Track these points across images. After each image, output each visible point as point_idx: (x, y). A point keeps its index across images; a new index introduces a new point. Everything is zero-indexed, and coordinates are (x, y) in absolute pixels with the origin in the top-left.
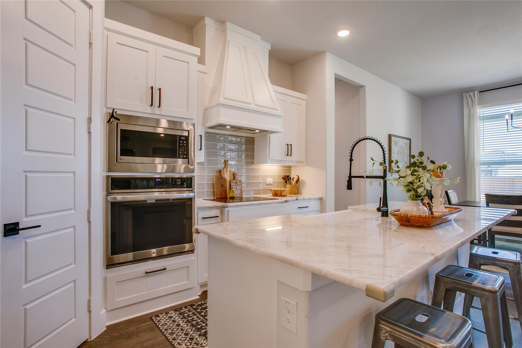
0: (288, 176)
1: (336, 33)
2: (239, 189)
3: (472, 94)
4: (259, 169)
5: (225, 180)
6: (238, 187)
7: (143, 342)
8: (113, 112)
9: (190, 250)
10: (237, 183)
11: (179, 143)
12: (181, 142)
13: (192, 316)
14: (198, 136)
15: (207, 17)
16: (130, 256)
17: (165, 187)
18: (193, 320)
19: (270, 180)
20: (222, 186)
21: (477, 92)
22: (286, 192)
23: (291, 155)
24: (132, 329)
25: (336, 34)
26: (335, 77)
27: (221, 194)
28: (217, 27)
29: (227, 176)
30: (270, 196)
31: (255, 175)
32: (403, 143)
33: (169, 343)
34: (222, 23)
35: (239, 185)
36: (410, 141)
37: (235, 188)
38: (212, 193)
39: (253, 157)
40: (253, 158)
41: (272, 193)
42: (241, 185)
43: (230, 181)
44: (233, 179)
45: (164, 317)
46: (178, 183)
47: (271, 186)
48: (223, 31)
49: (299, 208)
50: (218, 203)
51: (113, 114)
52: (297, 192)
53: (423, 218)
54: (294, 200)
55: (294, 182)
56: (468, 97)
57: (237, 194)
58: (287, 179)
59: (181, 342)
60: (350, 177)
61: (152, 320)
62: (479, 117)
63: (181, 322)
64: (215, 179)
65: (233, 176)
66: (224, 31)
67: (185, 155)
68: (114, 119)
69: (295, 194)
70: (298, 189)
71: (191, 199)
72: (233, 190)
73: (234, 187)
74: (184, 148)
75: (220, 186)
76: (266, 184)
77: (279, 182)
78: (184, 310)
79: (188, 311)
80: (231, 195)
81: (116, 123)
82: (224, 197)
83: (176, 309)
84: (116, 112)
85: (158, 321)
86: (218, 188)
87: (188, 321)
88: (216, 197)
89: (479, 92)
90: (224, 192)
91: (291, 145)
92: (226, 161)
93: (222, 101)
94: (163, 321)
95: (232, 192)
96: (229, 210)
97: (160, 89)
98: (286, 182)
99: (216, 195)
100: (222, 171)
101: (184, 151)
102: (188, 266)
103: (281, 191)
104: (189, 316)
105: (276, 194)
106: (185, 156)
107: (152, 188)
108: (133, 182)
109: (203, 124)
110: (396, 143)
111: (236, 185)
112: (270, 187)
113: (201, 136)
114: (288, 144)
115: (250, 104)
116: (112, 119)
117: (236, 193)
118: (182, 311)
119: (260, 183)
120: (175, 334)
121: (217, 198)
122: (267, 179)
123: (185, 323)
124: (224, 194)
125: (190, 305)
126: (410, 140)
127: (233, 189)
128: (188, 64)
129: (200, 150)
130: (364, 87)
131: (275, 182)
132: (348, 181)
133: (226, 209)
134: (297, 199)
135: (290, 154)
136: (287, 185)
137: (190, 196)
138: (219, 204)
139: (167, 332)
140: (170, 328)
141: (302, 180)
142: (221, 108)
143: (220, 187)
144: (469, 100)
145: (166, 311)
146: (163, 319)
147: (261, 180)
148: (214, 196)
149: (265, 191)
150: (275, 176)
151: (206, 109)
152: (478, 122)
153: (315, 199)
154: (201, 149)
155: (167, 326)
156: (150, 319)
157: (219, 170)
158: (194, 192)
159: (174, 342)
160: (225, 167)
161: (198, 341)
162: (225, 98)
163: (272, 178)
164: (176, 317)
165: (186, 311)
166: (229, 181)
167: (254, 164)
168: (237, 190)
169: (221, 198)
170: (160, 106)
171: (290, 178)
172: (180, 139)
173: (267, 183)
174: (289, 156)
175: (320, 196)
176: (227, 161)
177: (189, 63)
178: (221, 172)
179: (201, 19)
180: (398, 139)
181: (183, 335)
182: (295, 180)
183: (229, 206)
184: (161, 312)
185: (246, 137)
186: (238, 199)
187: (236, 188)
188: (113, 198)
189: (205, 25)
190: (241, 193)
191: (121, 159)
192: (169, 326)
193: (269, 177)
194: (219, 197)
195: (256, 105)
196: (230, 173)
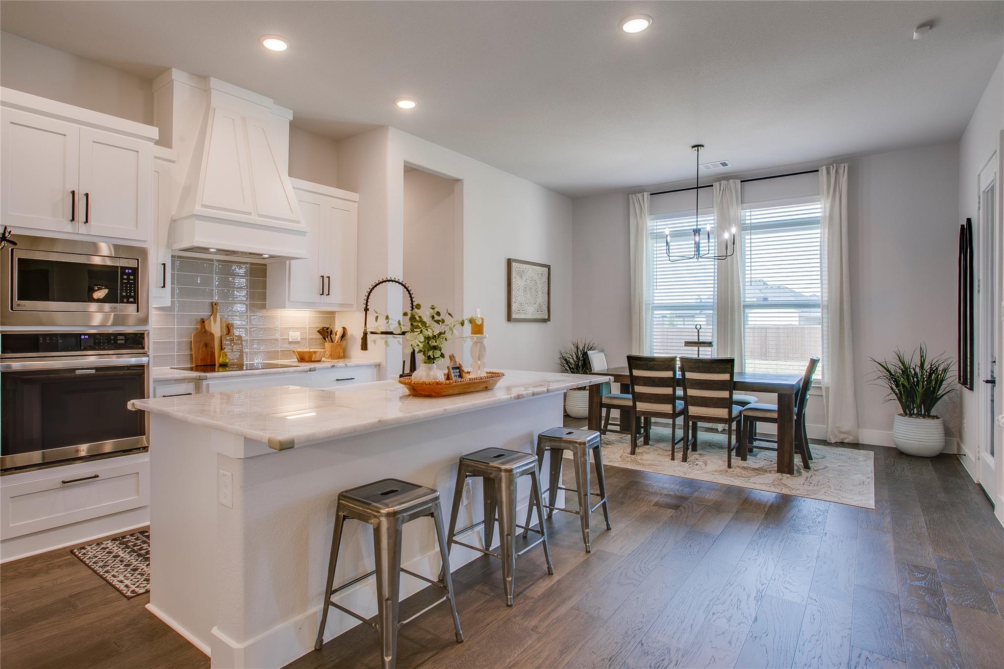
0: (328, 329)
1: (394, 101)
2: (237, 349)
3: (640, 195)
4: (276, 317)
5: (212, 335)
6: (235, 347)
7: (56, 579)
8: (5, 232)
9: (142, 447)
10: (233, 341)
11: (122, 278)
12: (125, 277)
13: (140, 545)
14: (160, 264)
15: (175, 68)
16: (36, 456)
17: (97, 348)
18: (141, 549)
19: (295, 335)
20: (206, 345)
21: (648, 195)
22: (318, 355)
23: (329, 295)
24: (37, 566)
25: (395, 103)
26: (404, 165)
27: (203, 359)
28: (194, 85)
29: (216, 329)
30: (294, 360)
31: (268, 328)
32: (535, 275)
33: (99, 577)
34: (202, 78)
35: (237, 344)
36: (549, 269)
37: (230, 349)
38: (189, 358)
39: (264, 297)
40: (265, 299)
41: (296, 358)
42: (241, 344)
43: (221, 336)
44: (227, 335)
45: (93, 549)
46: (119, 342)
47: (298, 345)
48: (205, 91)
49: (337, 380)
50: (191, 373)
51: (5, 235)
52: (342, 354)
53: (427, 384)
54: (328, 368)
55: (337, 338)
56: (635, 201)
57: (234, 359)
58: (326, 333)
59: (117, 574)
60: (365, 334)
61: (74, 554)
62: (651, 233)
63: (121, 553)
64: (193, 335)
65: (227, 328)
66: (207, 91)
67: (132, 297)
68: (5, 242)
69: (339, 358)
70: (345, 350)
71: (142, 367)
72: (224, 353)
73: (229, 347)
74: (131, 287)
75: (201, 346)
76: (288, 343)
77: (312, 338)
78: (128, 538)
79: (134, 539)
80: (221, 360)
81: (10, 249)
82: (209, 364)
83: (114, 539)
84: (10, 232)
85: (84, 554)
86: (199, 350)
87: (133, 551)
88: (195, 364)
89: (651, 194)
90: (209, 356)
91: (329, 277)
92: (214, 305)
93: (198, 209)
94: (91, 554)
95: (223, 355)
96: (209, 384)
97: (87, 195)
98: (325, 339)
99: (195, 360)
100: (206, 322)
101: (130, 292)
102: (138, 473)
103: (310, 352)
104: (135, 545)
105: (302, 358)
106: (132, 299)
107: (85, 349)
108: (41, 341)
109: (169, 246)
110: (521, 274)
111: (232, 344)
112: (296, 346)
113: (164, 265)
114: (323, 277)
115: (249, 214)
116: (3, 242)
117: (231, 356)
118: (125, 540)
119: (277, 340)
120: (109, 567)
121: (197, 366)
122: (290, 333)
123: (128, 553)
124: (209, 358)
125: (139, 532)
126: (549, 267)
127: (226, 350)
128: (136, 153)
129: (162, 287)
130: (460, 182)
131: (305, 339)
132: (362, 339)
133: (205, 383)
134: (333, 366)
135: (326, 292)
136: (326, 343)
137: (143, 361)
138: (193, 375)
139: (96, 566)
140: (103, 561)
141: (352, 335)
142: (196, 221)
143: (203, 347)
144: (637, 206)
145: (99, 543)
146: (91, 551)
147: (278, 336)
148: (192, 362)
149: (286, 354)
150: (305, 328)
151: (174, 220)
152: (650, 241)
153: (369, 366)
154: (164, 286)
155: (98, 558)
156: (70, 553)
157: (201, 319)
158: (148, 356)
159: (106, 574)
160: (212, 313)
161: (144, 571)
162: (204, 206)
163: (299, 331)
164: (114, 547)
165: (132, 539)
166: (219, 337)
167: (266, 309)
169: (204, 366)
170: (87, 221)
171: (331, 331)
172: (123, 273)
173: (290, 340)
174: (325, 296)
175: (377, 361)
176: (216, 304)
177: (138, 152)
178: (203, 322)
179: (164, 71)
180: (525, 266)
181: (121, 567)
182: (339, 334)
183: (208, 377)
184: (90, 543)
185: (251, 264)
186: (235, 366)
187: (232, 350)
188: (5, 366)
189: (172, 81)
190: (241, 356)
191: (19, 305)
192: (100, 558)
193: (293, 331)
194: (200, 364)
195: (260, 216)
196: (221, 324)
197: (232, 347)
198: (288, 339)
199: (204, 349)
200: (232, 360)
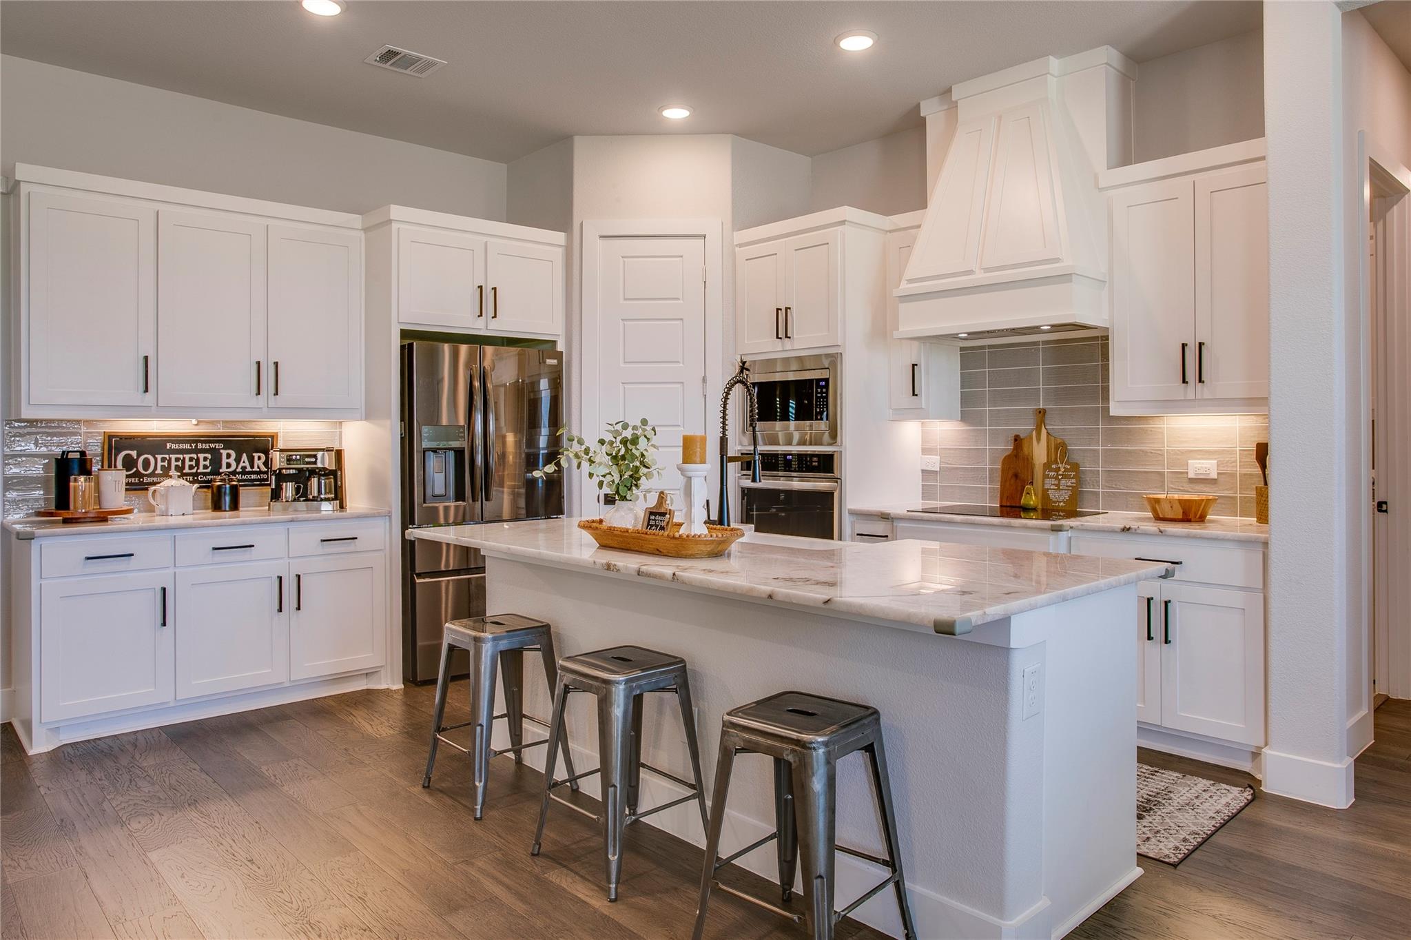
2: (1067, 486)
4: (1160, 430)
5: (1032, 462)
6: (1063, 481)
10: (1062, 471)
12: (819, 390)
19: (1203, 467)
20: (1020, 475)
23: (1202, 381)
29: (1039, 452)
31: (1140, 450)
35: (1068, 477)
37: (1054, 485)
42: (1076, 477)
43: (1045, 464)
46: (814, 464)
47: (1212, 486)
57: (1061, 502)
64: (1002, 459)
65: (1057, 451)
71: (828, 494)
73: (1053, 481)
76: (1187, 480)
77: (1251, 475)
92: (1041, 412)
100: (1024, 441)
101: (823, 408)
111: (1060, 477)
113: (913, 365)
117: (1057, 498)
119: (1161, 474)
122: (1189, 461)
131: (1233, 475)
135: (1194, 376)
137: (828, 488)
142: (901, 304)
143: (1012, 477)
147: (1163, 466)
150: (1231, 452)
157: (1018, 436)
160: (1037, 426)
163: (1215, 459)
166: (1042, 465)
168: (1059, 489)
169: (1010, 508)
173: (1191, 475)
174: (1193, 384)
176: (1044, 411)
178: (1020, 441)
186: (1062, 514)
187: (1058, 485)
190: (1073, 498)
193: (1199, 457)
194: (1006, 506)
195: (987, 270)
196: (1048, 443)
197: (1059, 482)
198: (1187, 473)
199: (1013, 481)
200: (1055, 502)
